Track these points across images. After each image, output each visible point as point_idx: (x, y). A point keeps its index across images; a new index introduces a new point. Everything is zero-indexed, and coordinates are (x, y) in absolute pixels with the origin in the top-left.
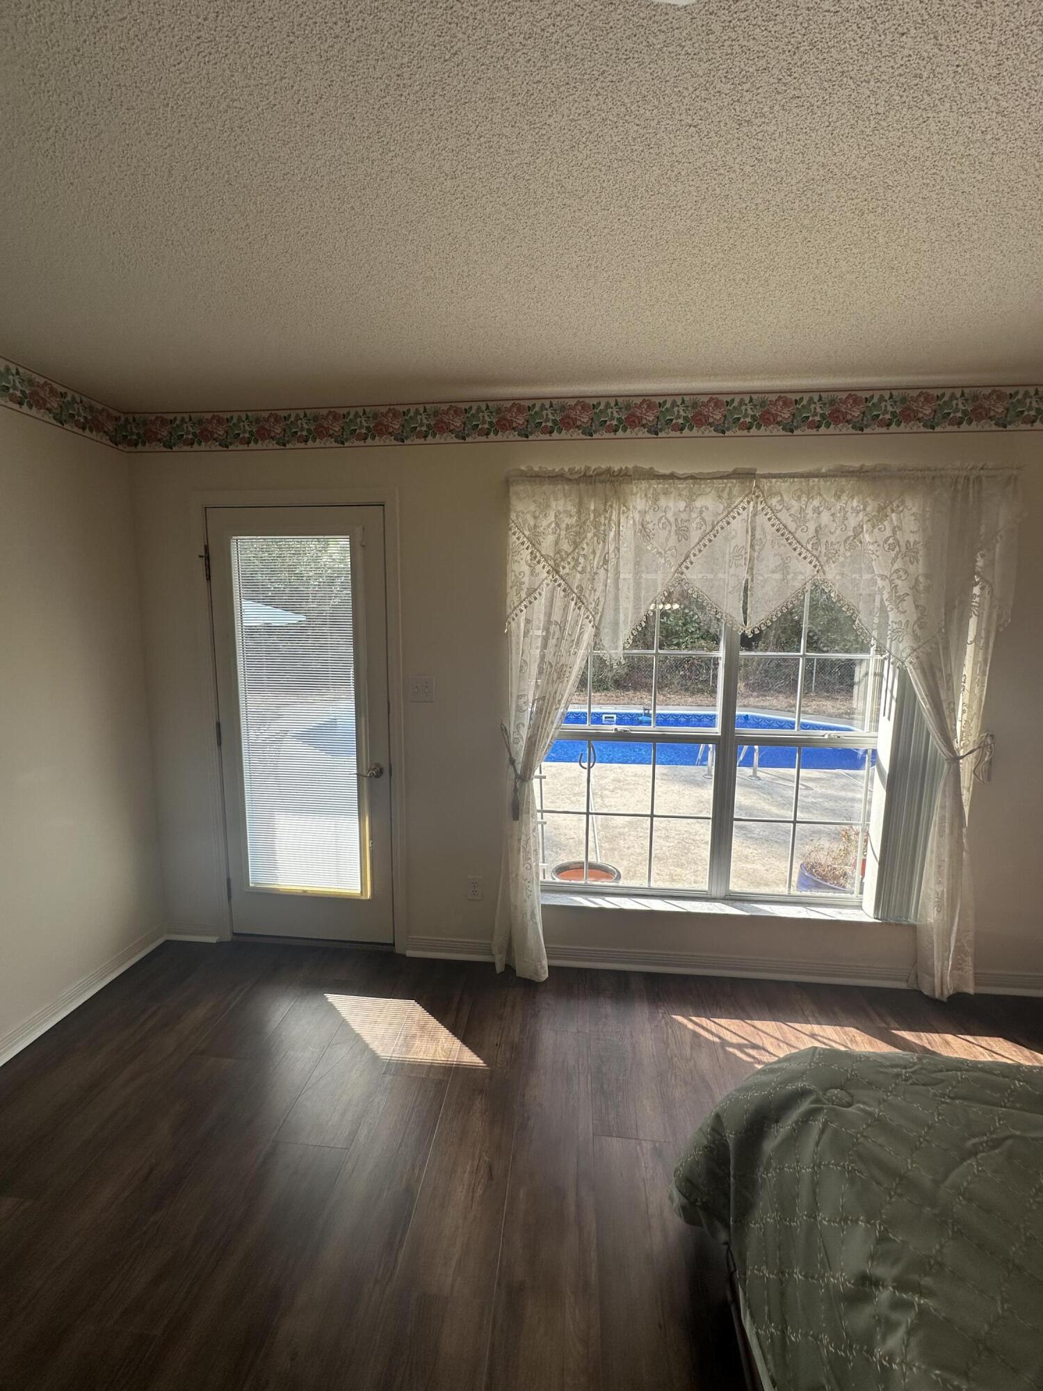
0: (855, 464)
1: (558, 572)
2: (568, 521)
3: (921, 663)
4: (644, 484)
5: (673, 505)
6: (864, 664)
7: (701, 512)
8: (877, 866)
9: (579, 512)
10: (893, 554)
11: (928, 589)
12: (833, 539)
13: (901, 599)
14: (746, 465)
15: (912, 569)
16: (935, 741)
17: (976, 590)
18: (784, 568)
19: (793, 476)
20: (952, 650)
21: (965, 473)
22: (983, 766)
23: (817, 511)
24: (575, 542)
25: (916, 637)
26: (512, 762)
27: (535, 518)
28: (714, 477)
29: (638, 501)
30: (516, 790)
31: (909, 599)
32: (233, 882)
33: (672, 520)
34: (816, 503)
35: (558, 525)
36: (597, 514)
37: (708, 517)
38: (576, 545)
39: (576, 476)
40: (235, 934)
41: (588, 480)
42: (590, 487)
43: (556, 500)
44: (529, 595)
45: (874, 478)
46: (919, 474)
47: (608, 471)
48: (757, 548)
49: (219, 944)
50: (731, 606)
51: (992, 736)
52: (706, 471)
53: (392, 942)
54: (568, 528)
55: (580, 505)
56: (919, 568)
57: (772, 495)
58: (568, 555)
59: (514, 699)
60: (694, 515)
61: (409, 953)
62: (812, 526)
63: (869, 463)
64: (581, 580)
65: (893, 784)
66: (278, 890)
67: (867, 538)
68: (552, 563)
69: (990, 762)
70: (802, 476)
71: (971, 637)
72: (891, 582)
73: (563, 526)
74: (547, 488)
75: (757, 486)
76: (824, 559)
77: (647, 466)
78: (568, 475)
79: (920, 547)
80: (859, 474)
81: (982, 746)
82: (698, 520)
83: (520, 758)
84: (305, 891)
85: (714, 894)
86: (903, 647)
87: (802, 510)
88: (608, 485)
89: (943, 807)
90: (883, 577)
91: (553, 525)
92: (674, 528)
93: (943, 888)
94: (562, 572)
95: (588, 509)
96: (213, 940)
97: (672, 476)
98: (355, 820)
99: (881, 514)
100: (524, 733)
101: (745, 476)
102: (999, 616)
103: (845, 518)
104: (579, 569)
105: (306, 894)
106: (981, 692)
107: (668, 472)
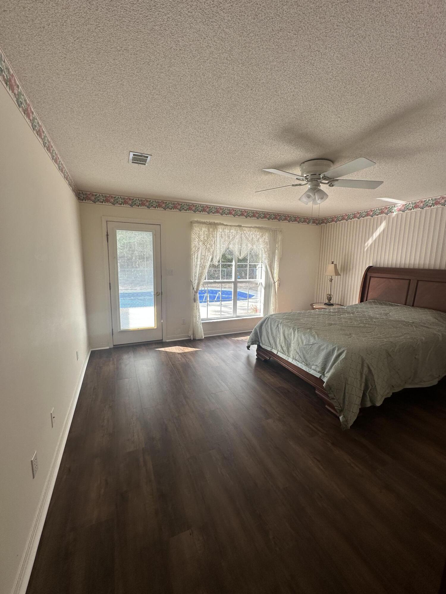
0: (258, 226)
1: (204, 244)
2: (206, 233)
3: (269, 265)
4: (221, 226)
5: (227, 231)
6: (258, 265)
7: (232, 233)
8: (263, 305)
9: (208, 231)
10: (264, 244)
11: (270, 251)
12: (255, 240)
13: (266, 252)
14: (240, 224)
15: (267, 246)
16: (271, 279)
17: (276, 251)
18: (247, 245)
19: (248, 227)
20: (273, 262)
21: (274, 229)
22: (278, 284)
23: (252, 234)
24: (207, 238)
25: (268, 260)
26: (193, 288)
27: (199, 232)
28: (234, 226)
29: (220, 229)
30: (195, 295)
31: (267, 252)
32: (113, 331)
33: (227, 234)
34: (252, 233)
35: (204, 234)
36: (212, 232)
37: (233, 234)
38: (208, 238)
39: (208, 223)
40: (114, 345)
41: (211, 224)
42: (211, 226)
43: (204, 228)
44: (198, 249)
45: (261, 229)
46: (268, 229)
47: (214, 223)
48: (242, 241)
49: (110, 349)
50: (237, 253)
51: (280, 278)
52: (233, 225)
53: (162, 339)
54: (206, 234)
55: (209, 230)
56: (268, 247)
57: (244, 230)
58: (206, 240)
59: (194, 273)
60: (231, 233)
61: (167, 341)
62: (251, 237)
63: (260, 226)
64: (209, 246)
65: (265, 288)
66: (130, 329)
67: (260, 240)
68: (203, 242)
69: (280, 283)
70: (249, 227)
71: (276, 260)
72: (264, 249)
73: (205, 234)
74: (201, 225)
75: (242, 229)
76: (253, 244)
77: (222, 223)
78: (206, 223)
79: (268, 242)
80: (259, 228)
81: (278, 280)
82: (231, 235)
83: (195, 288)
84: (138, 329)
85: (234, 317)
86: (266, 261)
87: (249, 234)
88: (214, 226)
89: (273, 292)
90: (263, 248)
91: (203, 234)
92: (227, 236)
93: (274, 308)
94: (205, 244)
95: (210, 230)
96: (108, 348)
97: (227, 225)
98: (153, 307)
99: (262, 236)
100: (197, 281)
101: (240, 226)
102: (280, 256)
103: (257, 236)
104: (209, 244)
105: (139, 330)
106: (278, 270)
107: (226, 224)
